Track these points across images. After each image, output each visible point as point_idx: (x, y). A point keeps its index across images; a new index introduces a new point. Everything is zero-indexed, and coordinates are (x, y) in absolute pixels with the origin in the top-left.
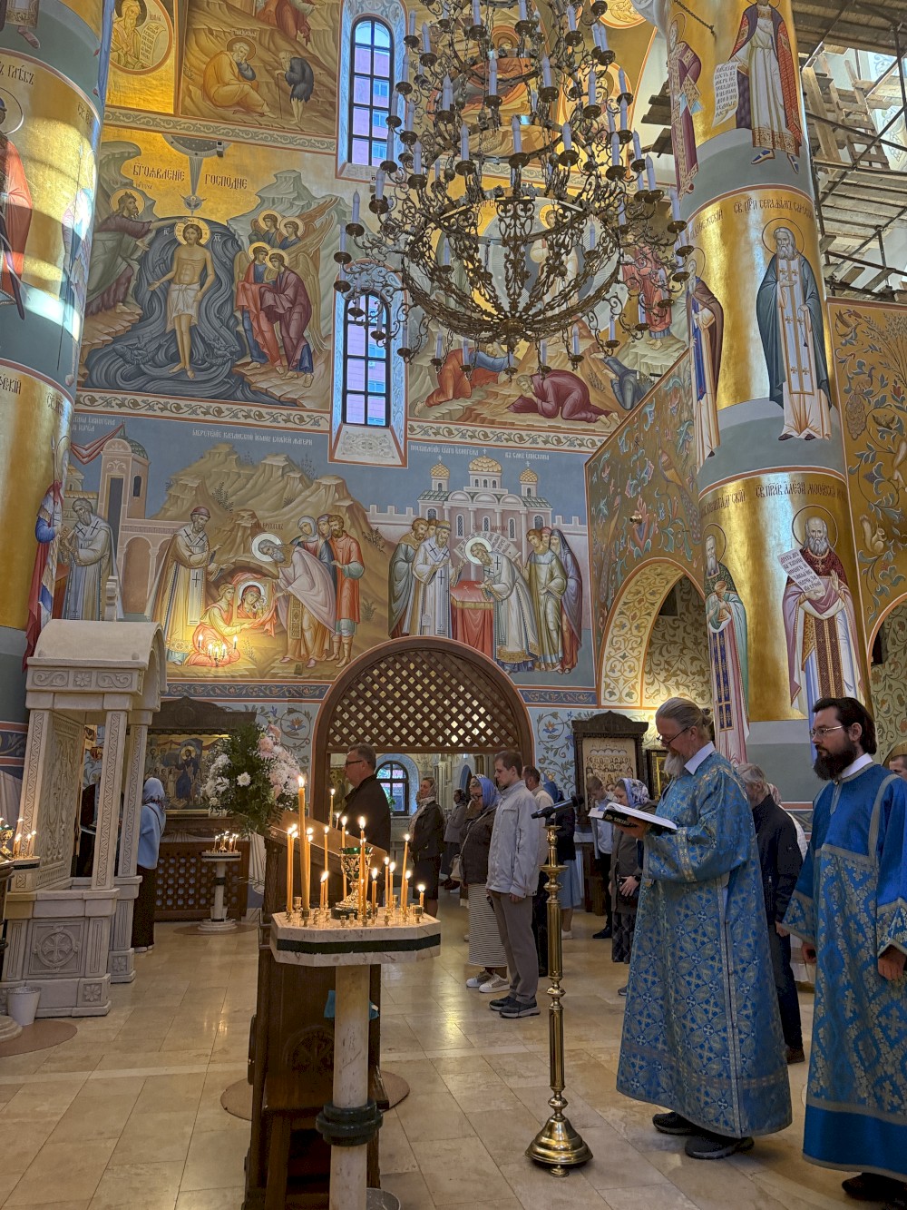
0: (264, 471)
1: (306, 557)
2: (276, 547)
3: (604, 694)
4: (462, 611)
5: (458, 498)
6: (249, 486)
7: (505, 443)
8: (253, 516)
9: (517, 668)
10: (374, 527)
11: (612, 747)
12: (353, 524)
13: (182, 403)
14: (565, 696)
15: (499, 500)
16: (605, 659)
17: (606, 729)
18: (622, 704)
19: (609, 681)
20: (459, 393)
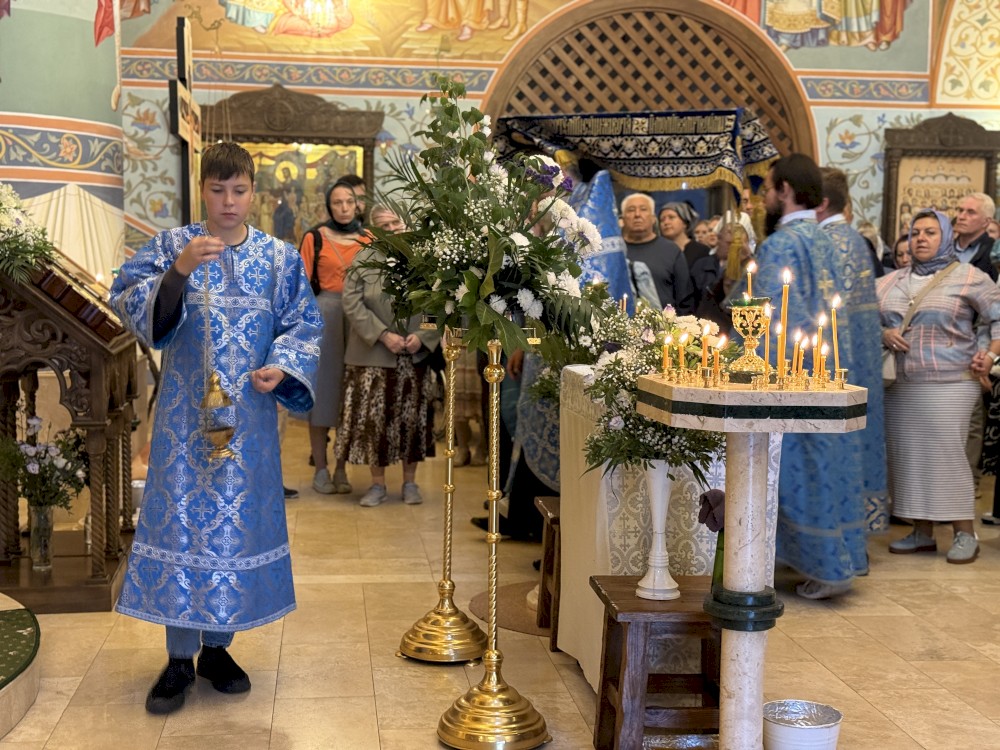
3: (943, 83)
11: (947, 173)
14: (877, 88)
16: (951, 23)
17: (942, 143)
18: (971, 102)
19: (953, 62)
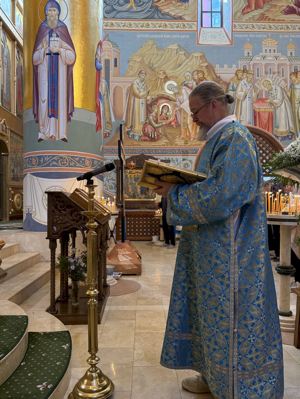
0: (168, 52)
1: (188, 91)
2: (175, 87)
4: (259, 113)
5: (257, 59)
6: (162, 59)
7: (279, 30)
8: (165, 73)
9: (284, 138)
10: (218, 75)
12: (208, 74)
13: (132, 22)
15: (277, 59)
20: (257, 7)
